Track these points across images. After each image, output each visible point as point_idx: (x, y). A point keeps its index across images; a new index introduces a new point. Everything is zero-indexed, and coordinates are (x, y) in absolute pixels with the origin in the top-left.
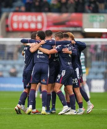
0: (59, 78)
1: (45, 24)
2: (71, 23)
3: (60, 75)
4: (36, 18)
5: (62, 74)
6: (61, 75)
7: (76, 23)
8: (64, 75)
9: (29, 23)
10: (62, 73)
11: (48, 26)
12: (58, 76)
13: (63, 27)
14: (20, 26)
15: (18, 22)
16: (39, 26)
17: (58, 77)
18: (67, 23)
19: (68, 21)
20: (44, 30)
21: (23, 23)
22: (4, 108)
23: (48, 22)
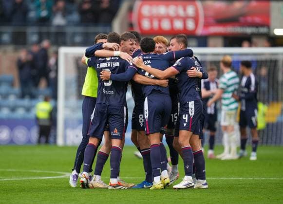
0: (187, 121)
1: (201, 21)
2: (249, 19)
3: (187, 115)
4: (185, 10)
5: (190, 113)
6: (189, 115)
7: (257, 20)
8: (193, 114)
9: (171, 20)
10: (190, 110)
11: (207, 25)
12: (184, 118)
13: (234, 26)
14: (156, 25)
15: (151, 19)
16: (191, 25)
17: (185, 120)
18: (242, 19)
19: (244, 15)
20: (200, 31)
21: (160, 19)
22: (125, 176)
23: (206, 17)
